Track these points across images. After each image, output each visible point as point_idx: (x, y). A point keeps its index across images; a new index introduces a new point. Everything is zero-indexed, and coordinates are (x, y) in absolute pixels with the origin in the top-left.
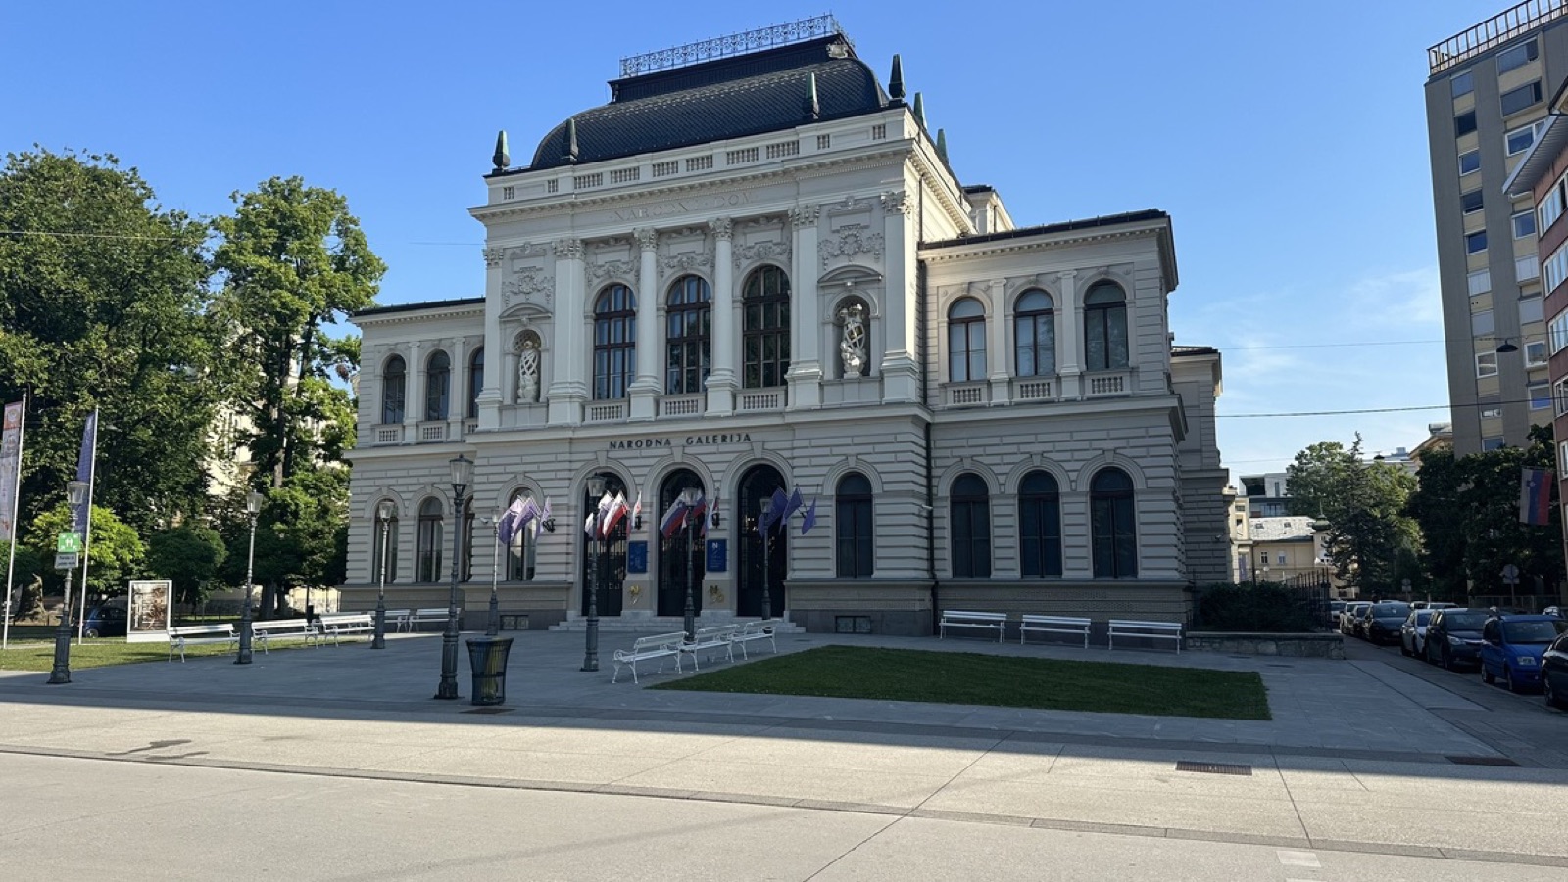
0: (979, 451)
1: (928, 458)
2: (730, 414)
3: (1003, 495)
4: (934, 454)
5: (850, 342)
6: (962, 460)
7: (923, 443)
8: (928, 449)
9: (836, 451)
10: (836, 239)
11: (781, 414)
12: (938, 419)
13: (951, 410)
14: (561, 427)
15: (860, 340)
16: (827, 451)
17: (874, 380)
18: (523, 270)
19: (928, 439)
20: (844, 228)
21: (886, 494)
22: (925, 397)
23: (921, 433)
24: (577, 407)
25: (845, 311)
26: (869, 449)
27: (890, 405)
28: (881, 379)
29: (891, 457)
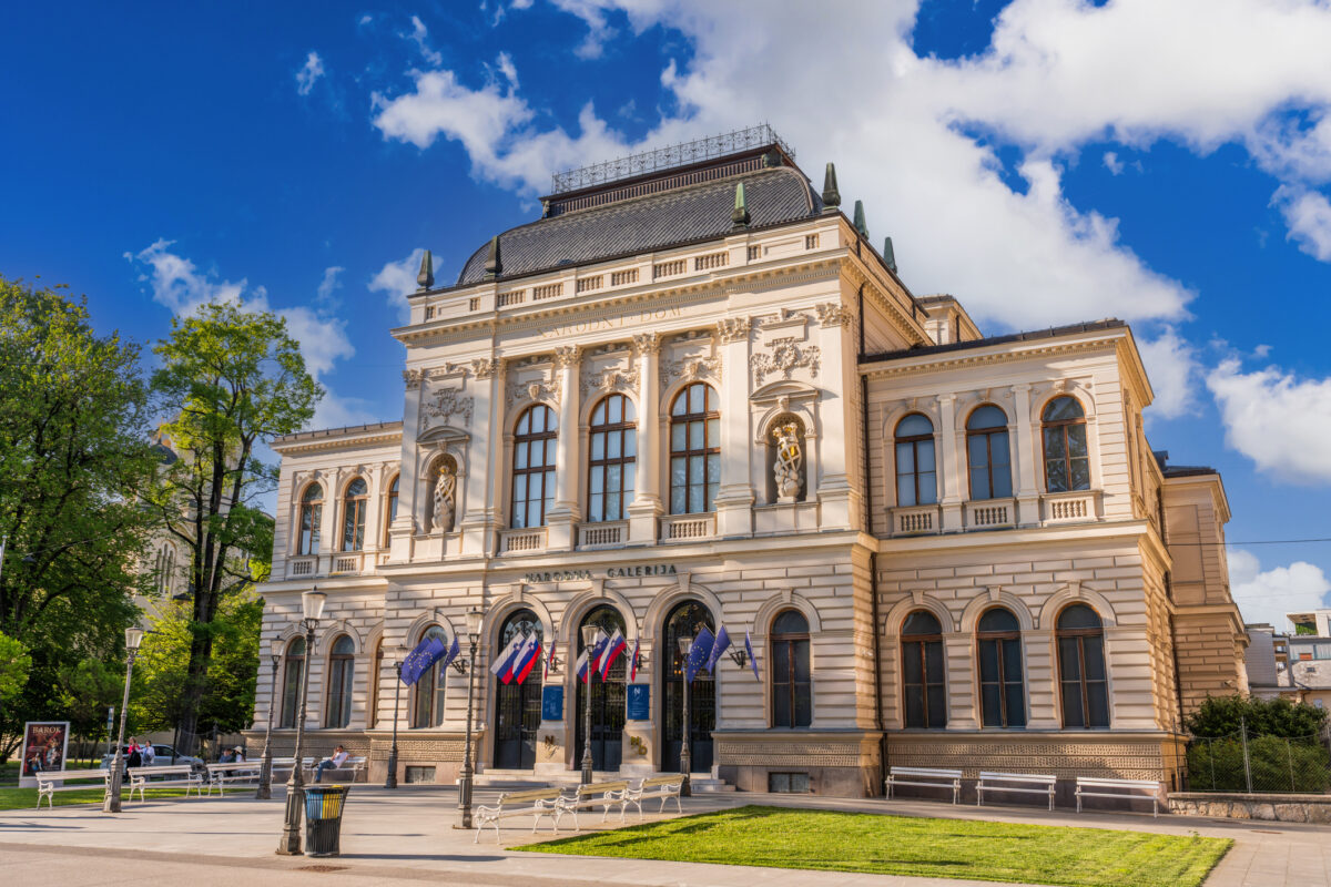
0: (932, 584)
1: (875, 593)
2: (654, 543)
3: (959, 634)
4: (881, 588)
5: (785, 464)
6: (913, 595)
7: (868, 575)
8: (874, 582)
9: (769, 584)
10: (771, 352)
11: (708, 543)
12: (885, 549)
13: (899, 538)
14: (475, 559)
15: (796, 461)
17: (810, 505)
18: (442, 391)
19: (874, 571)
20: (778, 341)
21: (825, 633)
22: (870, 521)
23: (866, 564)
24: (492, 536)
25: (777, 430)
26: (806, 581)
27: (828, 533)
28: (818, 504)
29: (830, 591)
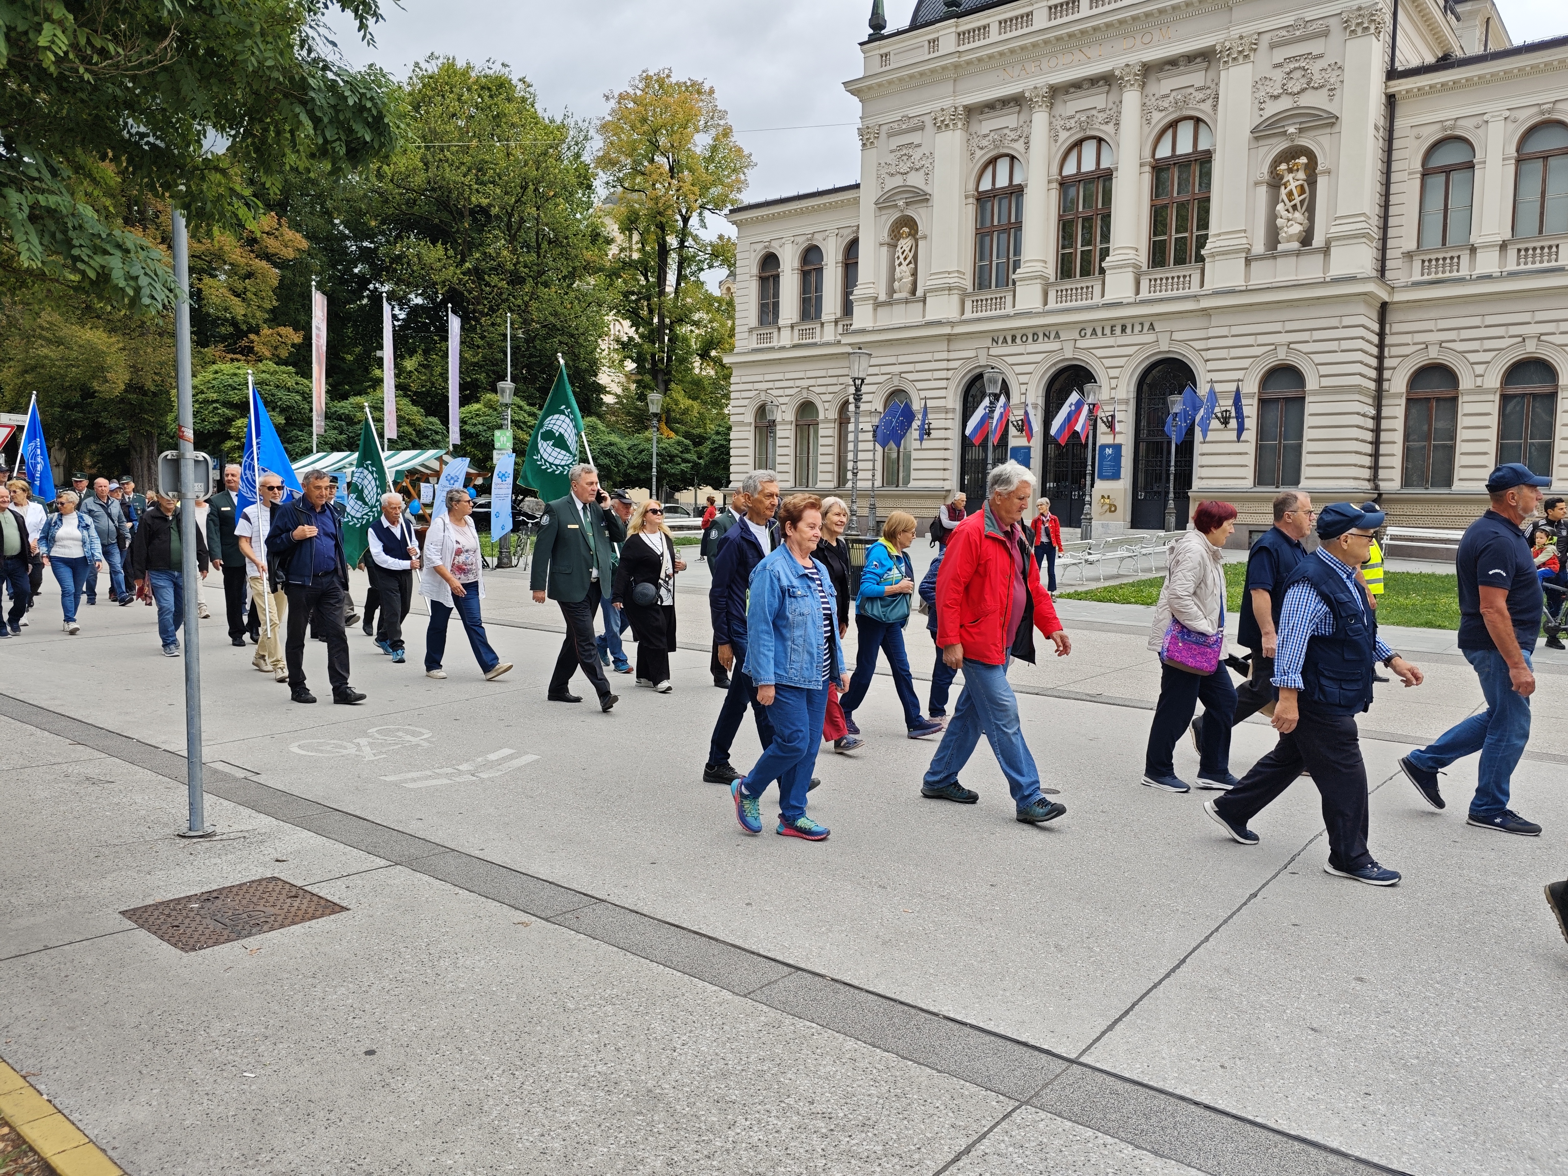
0: (1452, 335)
1: (1381, 346)
2: (1132, 300)
3: (1479, 390)
5: (1289, 205)
6: (1427, 347)
7: (1376, 327)
8: (1382, 335)
9: (1262, 339)
10: (1278, 75)
11: (1195, 297)
12: (1398, 297)
13: (1416, 284)
14: (939, 323)
15: (1302, 202)
16: (1250, 340)
17: (1318, 250)
18: (900, 147)
19: (1382, 321)
20: (1289, 59)
21: (1324, 390)
22: (1382, 271)
23: (1375, 315)
24: (955, 299)
25: (1283, 166)
26: (1305, 336)
27: (1336, 281)
28: (1326, 251)
29: (1333, 346)
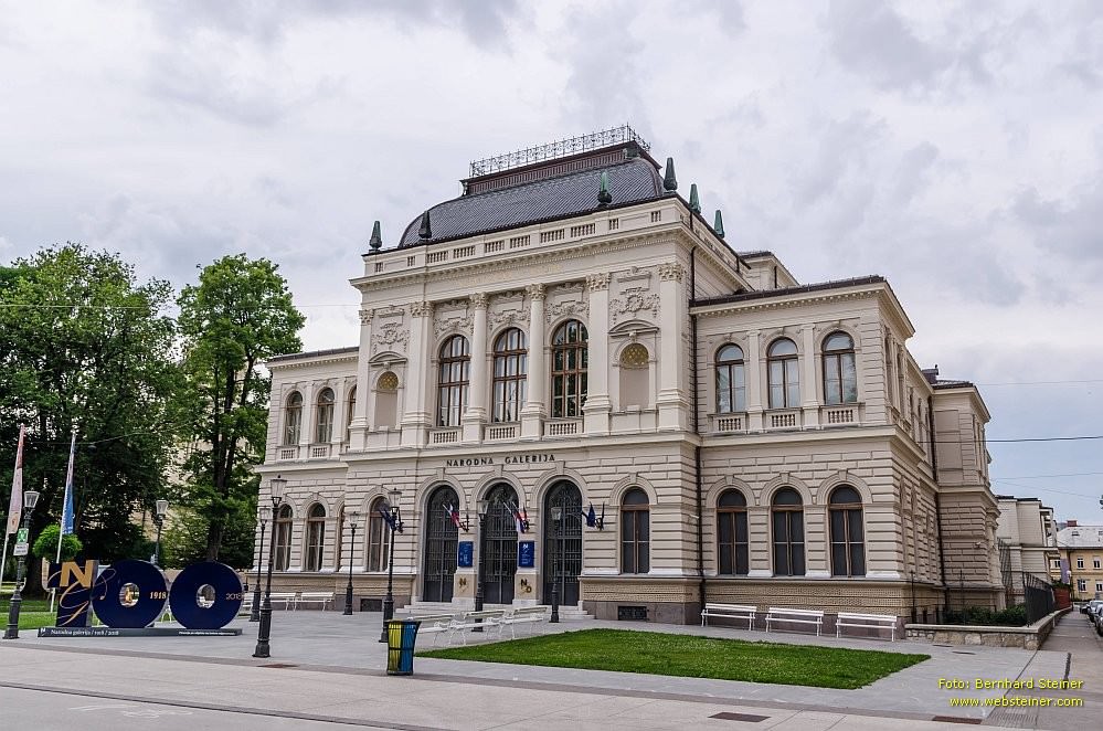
0: (739, 470)
1: (698, 476)
2: (538, 439)
3: (758, 508)
4: (703, 472)
6: (726, 478)
7: (694, 463)
9: (620, 469)
10: (624, 299)
11: (578, 439)
12: (707, 443)
13: (716, 436)
14: (411, 450)
16: (613, 469)
18: (387, 326)
19: (698, 460)
20: (629, 290)
21: (660, 506)
22: (696, 426)
23: (693, 456)
24: (422, 432)
27: (663, 433)
28: (656, 412)
29: (663, 475)
